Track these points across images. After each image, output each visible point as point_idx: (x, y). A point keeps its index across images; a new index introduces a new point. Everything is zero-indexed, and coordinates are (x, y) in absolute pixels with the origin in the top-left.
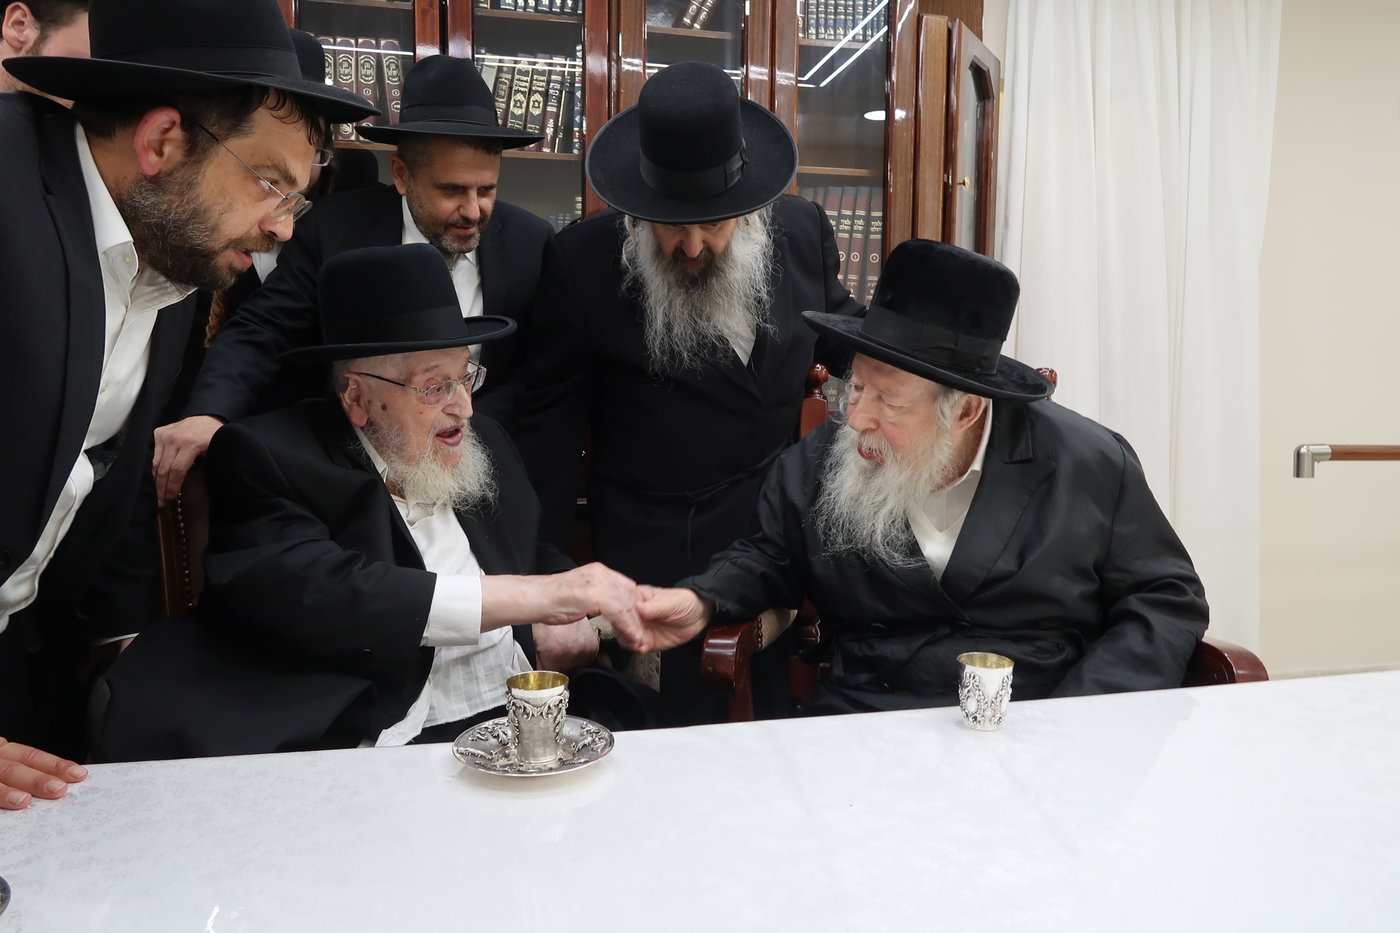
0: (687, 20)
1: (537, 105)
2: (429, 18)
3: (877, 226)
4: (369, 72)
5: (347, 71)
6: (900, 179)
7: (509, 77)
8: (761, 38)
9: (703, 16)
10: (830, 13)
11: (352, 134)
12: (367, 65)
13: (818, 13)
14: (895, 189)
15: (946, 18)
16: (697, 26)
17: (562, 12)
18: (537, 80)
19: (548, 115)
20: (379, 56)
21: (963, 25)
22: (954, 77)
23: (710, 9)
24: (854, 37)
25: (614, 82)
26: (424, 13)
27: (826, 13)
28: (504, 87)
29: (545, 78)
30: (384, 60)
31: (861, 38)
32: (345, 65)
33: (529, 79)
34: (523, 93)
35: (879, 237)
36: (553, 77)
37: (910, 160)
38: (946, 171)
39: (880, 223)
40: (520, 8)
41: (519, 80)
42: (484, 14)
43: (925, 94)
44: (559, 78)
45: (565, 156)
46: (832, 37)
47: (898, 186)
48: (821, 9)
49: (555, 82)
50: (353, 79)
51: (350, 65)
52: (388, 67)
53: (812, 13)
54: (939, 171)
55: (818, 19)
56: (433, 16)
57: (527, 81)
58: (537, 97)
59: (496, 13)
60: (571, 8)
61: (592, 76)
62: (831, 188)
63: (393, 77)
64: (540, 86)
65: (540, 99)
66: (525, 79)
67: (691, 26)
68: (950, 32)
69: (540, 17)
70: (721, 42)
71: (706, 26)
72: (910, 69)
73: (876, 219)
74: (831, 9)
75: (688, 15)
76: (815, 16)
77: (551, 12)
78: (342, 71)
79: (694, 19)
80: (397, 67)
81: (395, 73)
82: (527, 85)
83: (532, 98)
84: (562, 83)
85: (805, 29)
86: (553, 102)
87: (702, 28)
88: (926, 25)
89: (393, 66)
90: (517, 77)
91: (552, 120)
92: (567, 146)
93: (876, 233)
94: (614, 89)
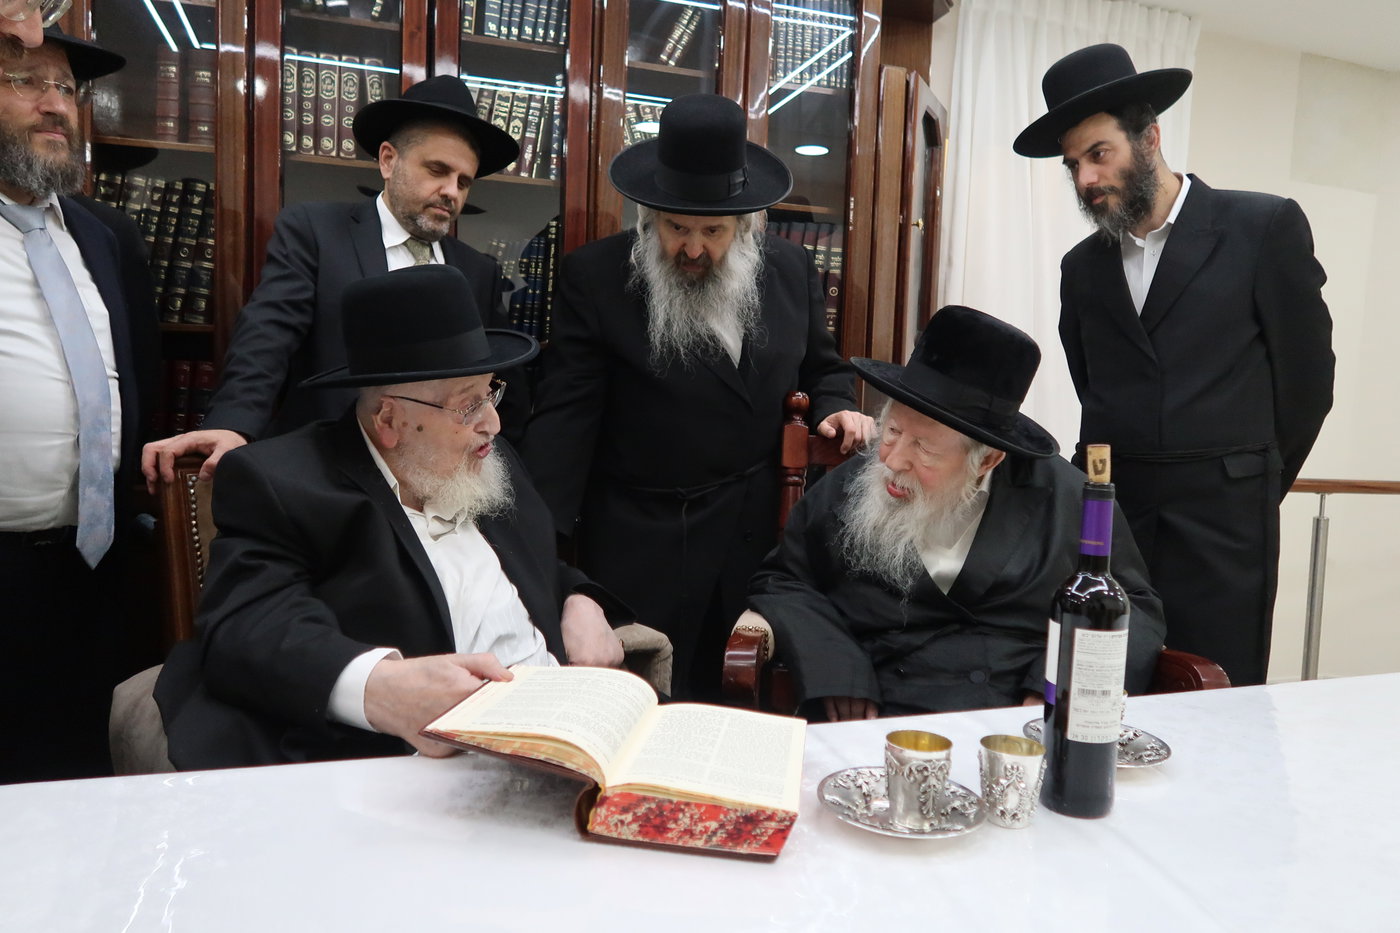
0: (664, 57)
1: (516, 130)
2: (416, 41)
3: (836, 261)
4: (352, 89)
5: (329, 87)
6: (861, 219)
7: (490, 101)
8: (735, 78)
9: (678, 54)
10: (798, 59)
11: (332, 150)
12: (350, 83)
13: (786, 57)
14: (855, 226)
15: (905, 70)
16: (672, 63)
17: (545, 43)
18: (517, 106)
19: (526, 141)
20: (361, 73)
21: (920, 77)
22: (909, 125)
23: (684, 47)
24: (819, 82)
25: (594, 112)
26: (412, 36)
27: (794, 58)
28: (485, 111)
29: (525, 105)
30: (368, 79)
31: (825, 83)
32: (328, 81)
33: (509, 104)
34: (504, 118)
35: (837, 272)
36: (533, 104)
37: (870, 200)
38: (901, 212)
39: (839, 259)
40: (504, 35)
41: (499, 105)
42: (469, 39)
43: (884, 140)
44: (538, 105)
45: (542, 182)
46: (799, 81)
47: (858, 224)
48: (790, 53)
49: (535, 109)
50: (336, 95)
51: (333, 81)
52: (372, 85)
53: (780, 57)
54: (896, 212)
55: (785, 64)
56: (420, 38)
57: (507, 107)
58: (517, 123)
59: (479, 39)
60: (553, 39)
61: (574, 105)
62: (795, 224)
63: (376, 96)
64: (519, 112)
65: (521, 125)
66: (506, 104)
67: (666, 63)
68: (908, 83)
69: (522, 45)
70: (697, 80)
71: (680, 63)
72: (871, 115)
73: (836, 254)
74: (799, 55)
75: (665, 53)
76: (783, 61)
77: (533, 41)
78: (325, 87)
79: (670, 56)
80: (380, 85)
81: (378, 92)
82: (507, 110)
83: (512, 124)
84: (541, 110)
85: (774, 72)
86: (533, 128)
87: (676, 65)
88: (887, 75)
89: (376, 85)
90: (497, 102)
91: (530, 147)
92: (544, 171)
93: (835, 268)
94: (594, 120)
